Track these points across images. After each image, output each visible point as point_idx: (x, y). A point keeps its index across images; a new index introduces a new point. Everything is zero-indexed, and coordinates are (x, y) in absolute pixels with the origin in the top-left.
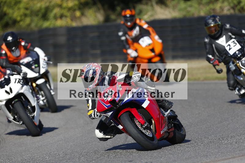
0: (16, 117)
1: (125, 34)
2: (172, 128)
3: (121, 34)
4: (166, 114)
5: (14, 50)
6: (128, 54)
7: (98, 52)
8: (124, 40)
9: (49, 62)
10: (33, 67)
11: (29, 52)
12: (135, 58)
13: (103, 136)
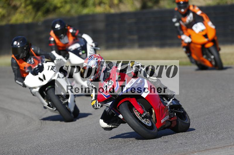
0: (50, 103)
1: (178, 21)
2: (174, 117)
3: (174, 20)
4: (169, 103)
5: (62, 38)
6: (182, 40)
8: (178, 26)
9: (96, 48)
12: (189, 44)
13: (108, 126)
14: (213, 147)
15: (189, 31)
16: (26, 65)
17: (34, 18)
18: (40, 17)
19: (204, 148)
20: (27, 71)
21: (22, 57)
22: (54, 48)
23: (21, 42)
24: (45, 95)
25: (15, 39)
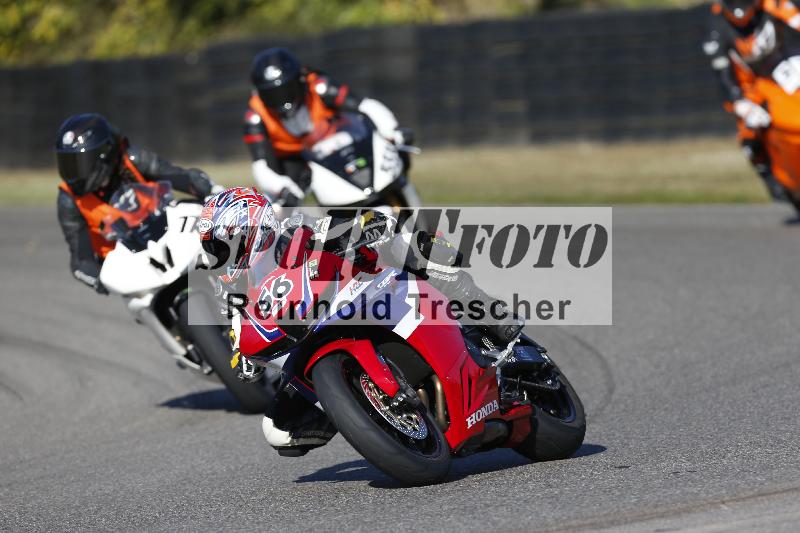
0: (190, 347)
1: (726, 49)
2: (520, 406)
3: (711, 48)
4: (501, 356)
6: (739, 119)
7: (519, 106)
8: (724, 69)
9: (408, 149)
10: (351, 167)
11: (339, 114)
12: (763, 131)
13: (289, 439)
14: (786, 485)
15: (763, 86)
16: (105, 214)
17: (173, 37)
18: (195, 39)
19: (752, 489)
20: (109, 235)
21: (94, 185)
22: (261, 152)
23: (89, 133)
24: (172, 317)
25: (69, 123)
